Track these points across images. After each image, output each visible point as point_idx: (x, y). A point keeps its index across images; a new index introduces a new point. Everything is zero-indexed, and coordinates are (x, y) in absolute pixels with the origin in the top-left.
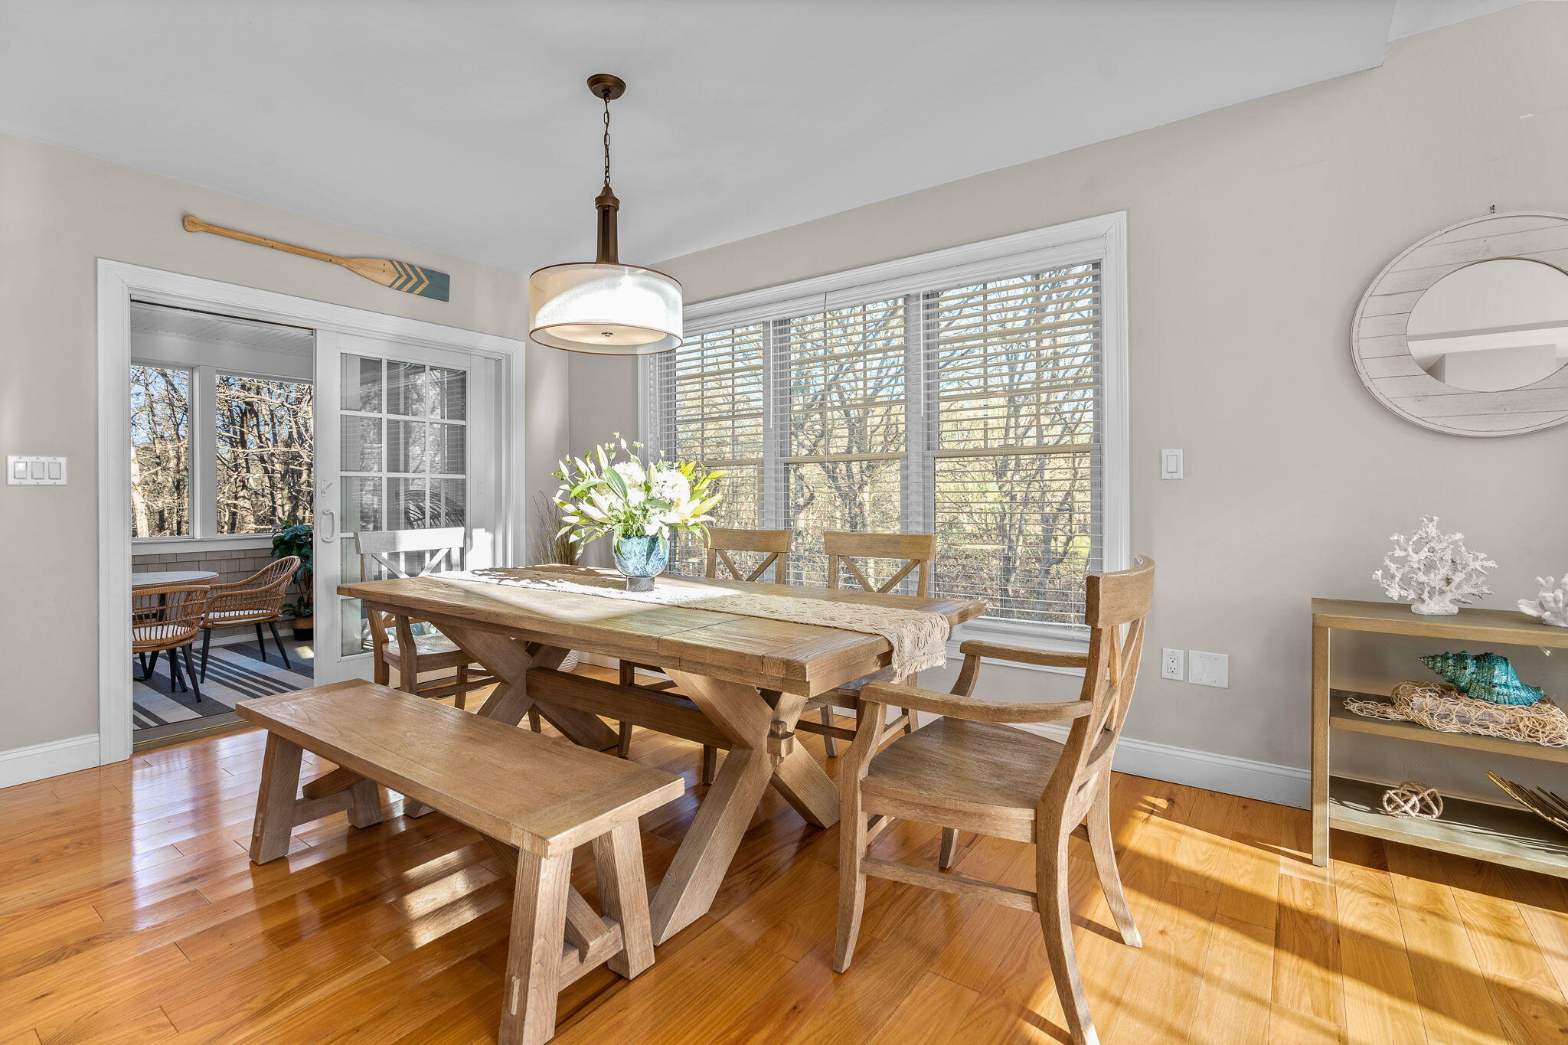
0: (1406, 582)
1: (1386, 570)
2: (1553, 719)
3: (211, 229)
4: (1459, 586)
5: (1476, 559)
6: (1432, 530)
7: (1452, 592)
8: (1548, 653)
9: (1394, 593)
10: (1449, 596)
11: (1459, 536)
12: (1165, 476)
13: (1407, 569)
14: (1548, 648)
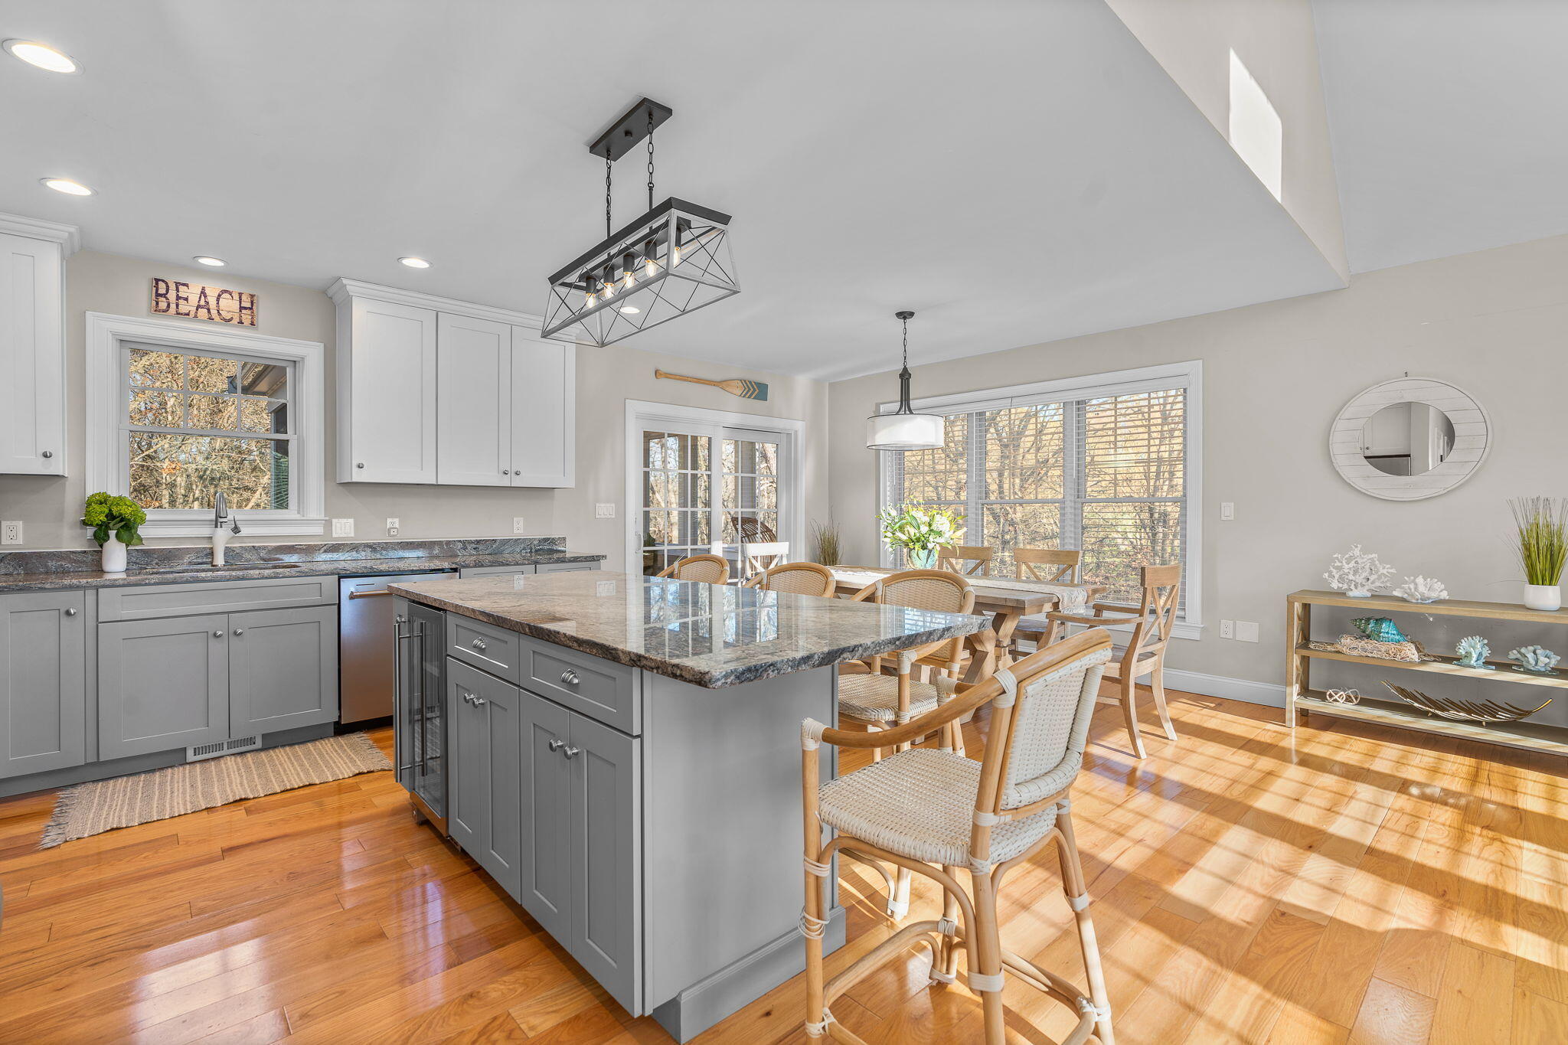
0: (1341, 579)
1: (1330, 572)
2: (1405, 648)
3: (669, 376)
4: (1373, 583)
5: (1384, 568)
6: (1357, 552)
7: (1369, 585)
8: (1431, 619)
9: (1335, 585)
10: (1367, 587)
11: (1373, 555)
12: (1223, 518)
13: (1341, 573)
14: (1431, 615)
